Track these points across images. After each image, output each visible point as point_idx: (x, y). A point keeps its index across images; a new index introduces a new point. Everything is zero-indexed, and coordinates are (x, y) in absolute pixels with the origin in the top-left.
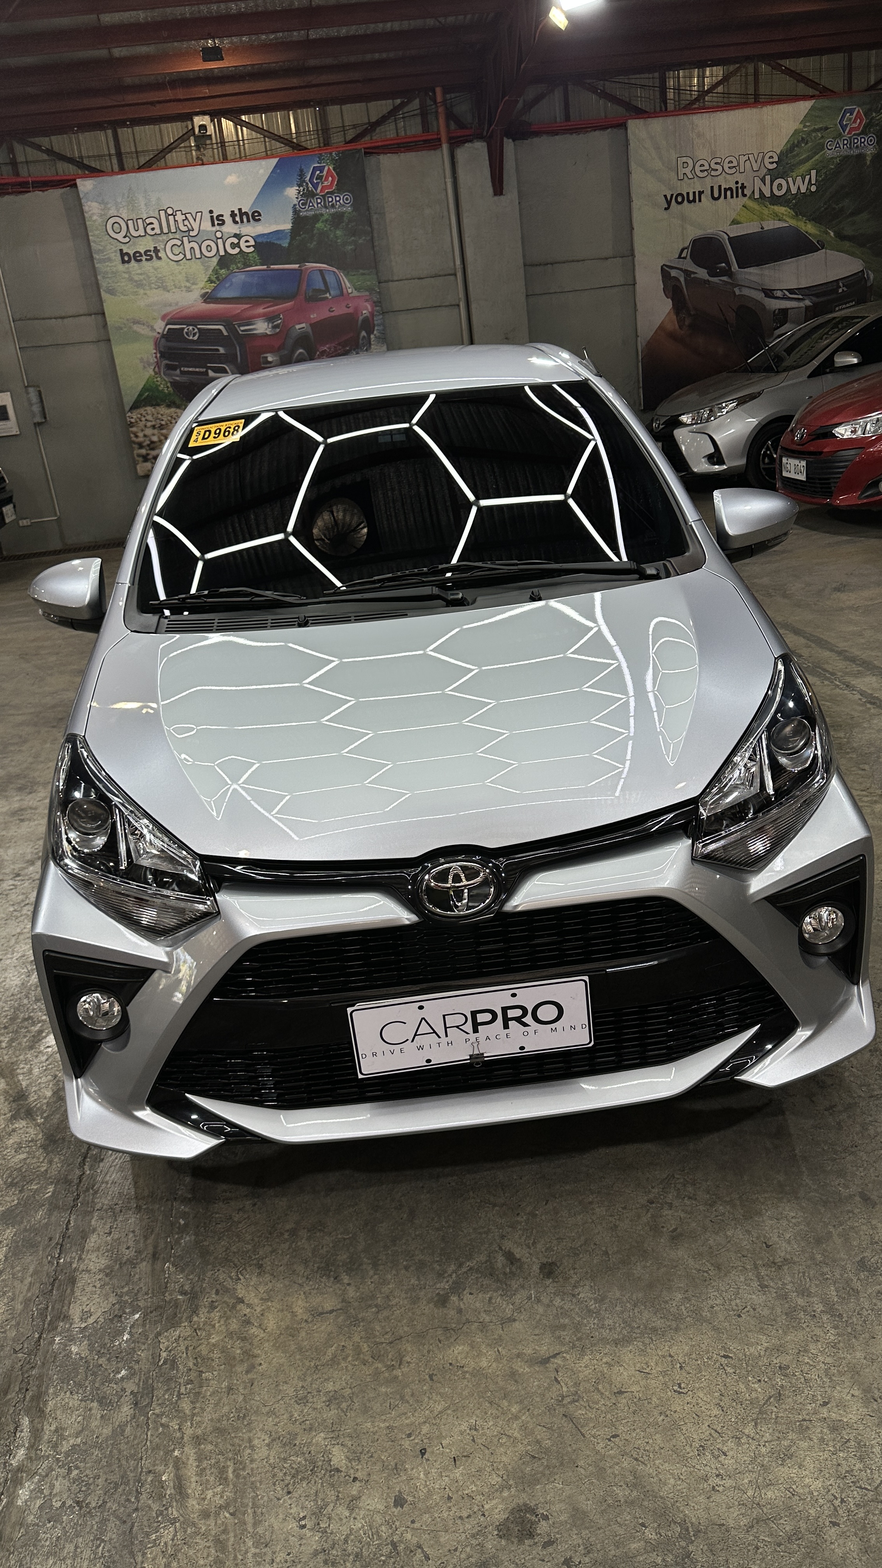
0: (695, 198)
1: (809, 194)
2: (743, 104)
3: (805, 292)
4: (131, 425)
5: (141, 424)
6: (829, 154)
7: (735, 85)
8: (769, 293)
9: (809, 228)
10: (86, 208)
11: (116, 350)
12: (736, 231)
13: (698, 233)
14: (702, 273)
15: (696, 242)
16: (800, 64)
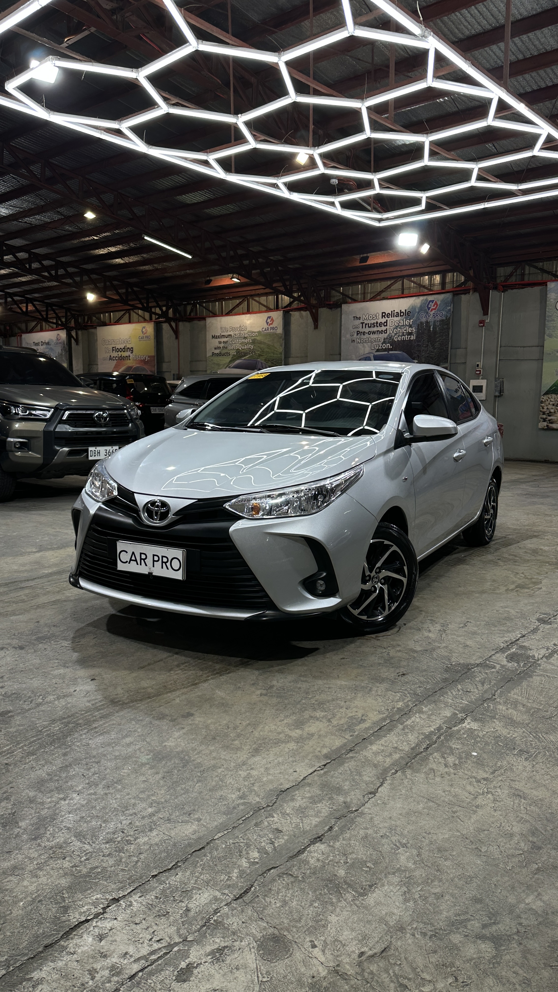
4: (542, 402)
5: (547, 403)
10: (548, 296)
11: (544, 364)
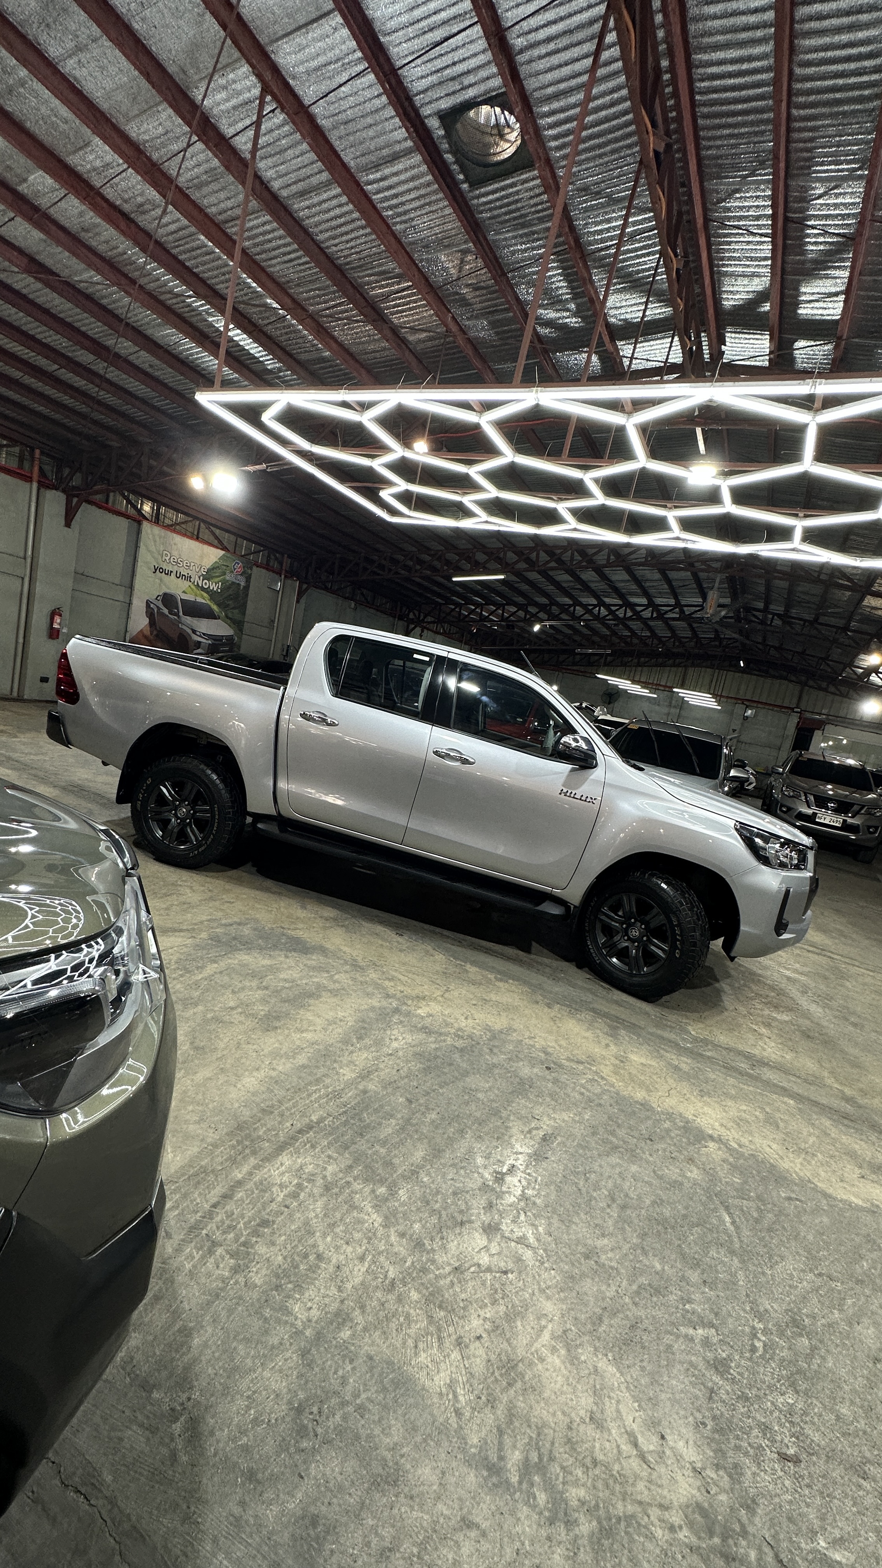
0: (169, 573)
1: (216, 592)
2: (191, 538)
3: (210, 636)
6: (228, 578)
7: (190, 527)
8: (194, 632)
9: (215, 608)
12: (184, 597)
13: (168, 591)
14: (166, 611)
15: (165, 594)
16: (217, 532)
